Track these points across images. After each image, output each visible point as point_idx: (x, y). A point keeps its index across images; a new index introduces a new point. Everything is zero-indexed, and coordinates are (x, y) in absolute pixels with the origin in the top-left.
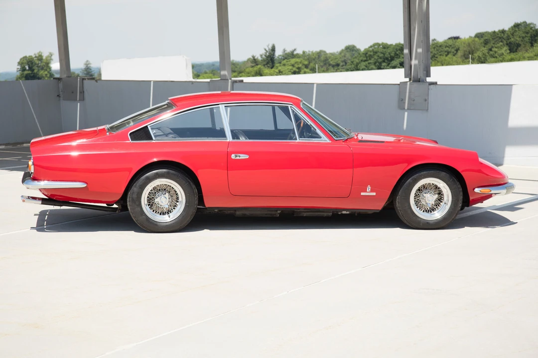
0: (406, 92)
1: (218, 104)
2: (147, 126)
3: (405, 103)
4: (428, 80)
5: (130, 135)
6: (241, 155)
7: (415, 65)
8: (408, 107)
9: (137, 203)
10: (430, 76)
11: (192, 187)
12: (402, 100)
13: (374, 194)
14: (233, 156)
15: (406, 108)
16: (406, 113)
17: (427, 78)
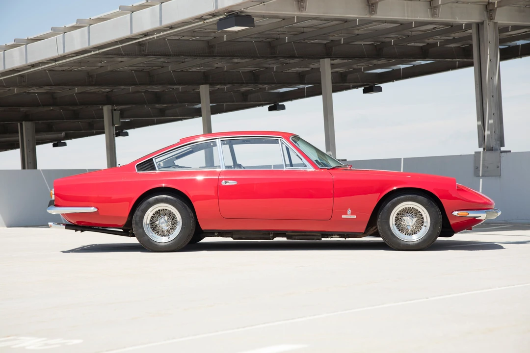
0: (480, 161)
1: (215, 139)
2: (152, 159)
3: (479, 170)
4: (502, 149)
5: (137, 166)
6: (229, 181)
7: (488, 135)
8: (482, 174)
9: (140, 225)
10: (504, 146)
11: (187, 211)
12: (477, 168)
13: (355, 217)
14: (223, 183)
15: (481, 175)
16: (481, 180)
17: (501, 148)
